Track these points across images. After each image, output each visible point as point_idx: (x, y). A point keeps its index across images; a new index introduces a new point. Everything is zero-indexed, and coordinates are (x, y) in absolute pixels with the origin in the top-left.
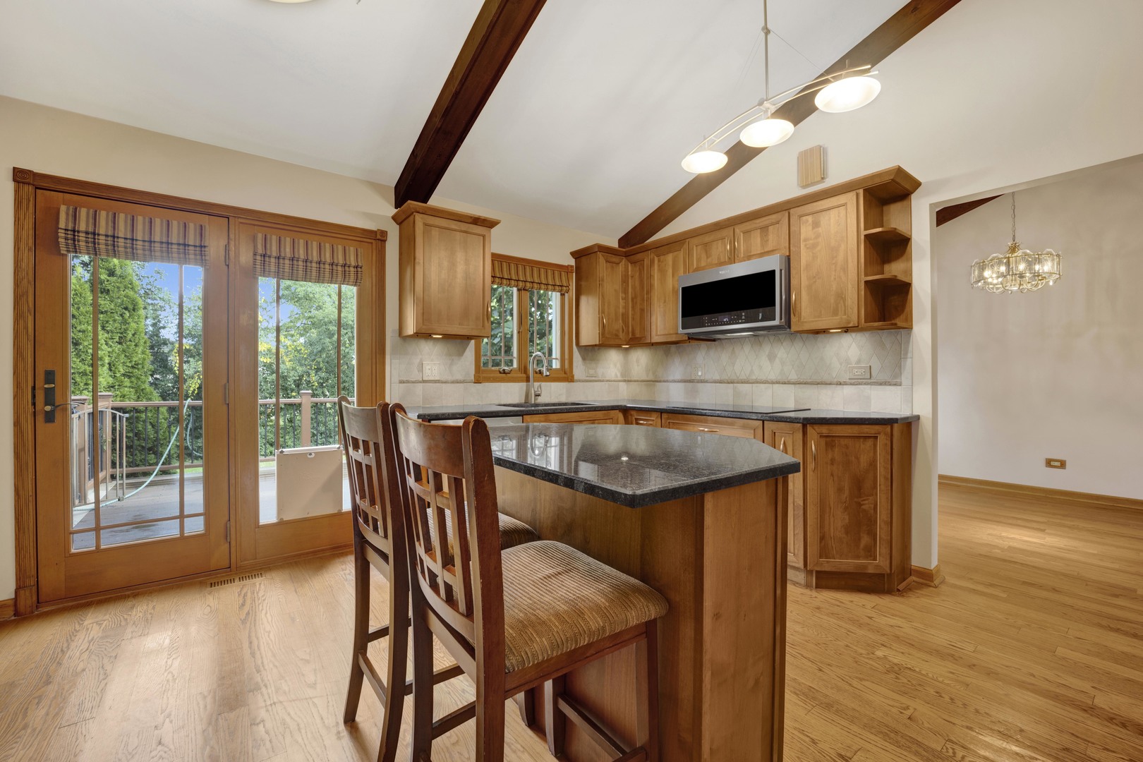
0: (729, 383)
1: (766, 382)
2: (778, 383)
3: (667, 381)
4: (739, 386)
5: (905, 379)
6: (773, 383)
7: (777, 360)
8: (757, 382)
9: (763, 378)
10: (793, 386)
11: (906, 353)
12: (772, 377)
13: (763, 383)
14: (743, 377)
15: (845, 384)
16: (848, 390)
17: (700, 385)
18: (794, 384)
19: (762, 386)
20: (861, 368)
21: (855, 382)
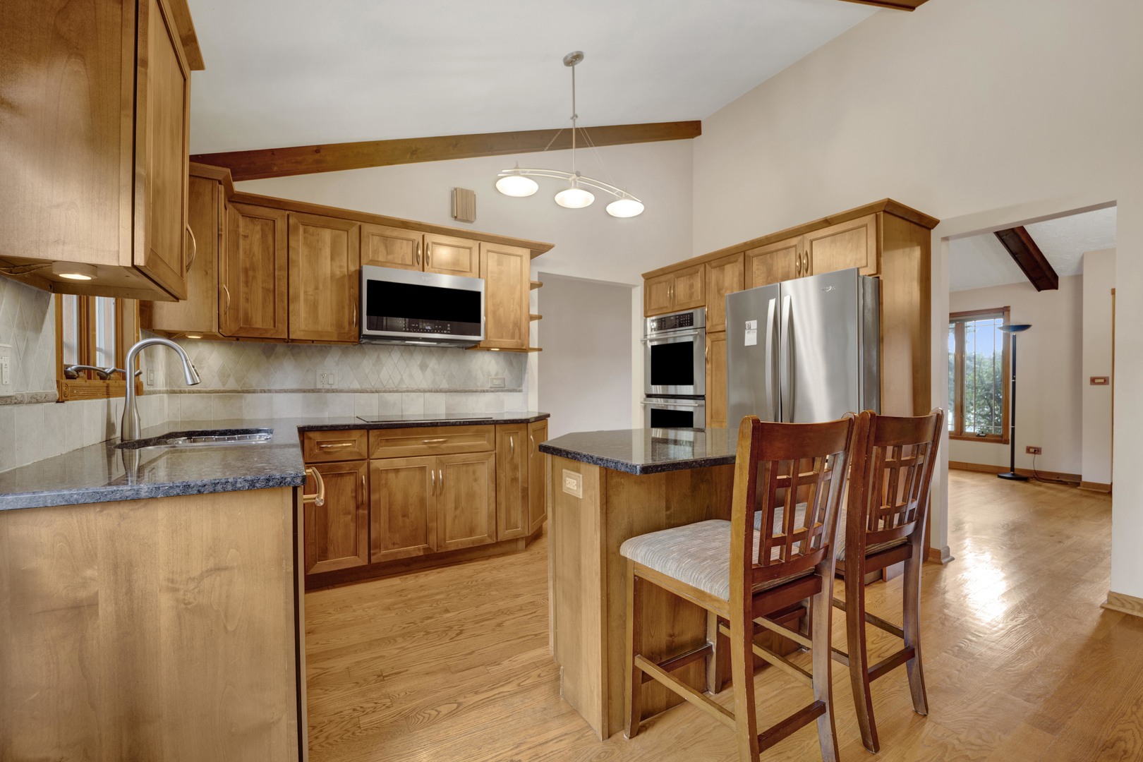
0: (373, 392)
1: (419, 391)
2: (430, 391)
3: (270, 391)
4: (385, 395)
5: (524, 388)
6: (425, 391)
7: (429, 369)
8: (408, 391)
9: (415, 387)
10: (444, 394)
11: (525, 370)
12: (424, 386)
13: (414, 392)
14: (391, 386)
15: (487, 391)
16: (489, 397)
17: (329, 395)
18: (446, 392)
19: (413, 394)
20: (498, 379)
21: (495, 390)
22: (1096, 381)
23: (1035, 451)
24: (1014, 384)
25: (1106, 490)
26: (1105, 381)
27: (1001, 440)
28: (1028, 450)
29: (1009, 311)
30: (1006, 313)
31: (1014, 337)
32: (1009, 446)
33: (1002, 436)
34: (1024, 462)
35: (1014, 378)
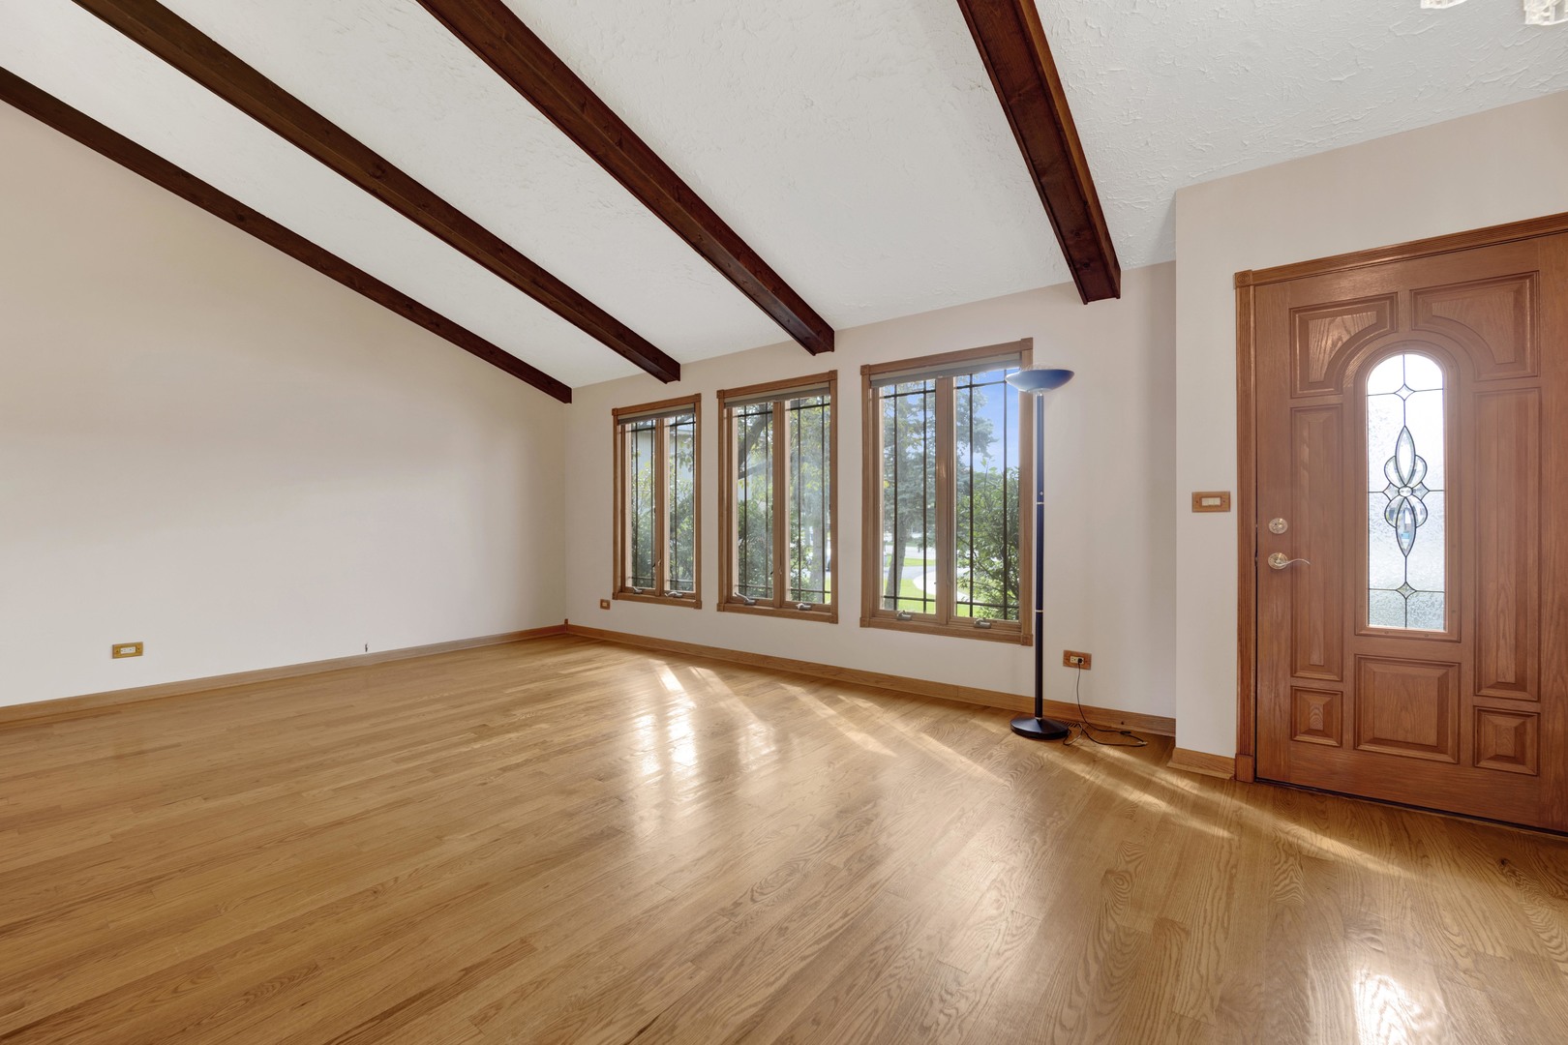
22: (1206, 502)
23: (1080, 661)
24: (1041, 509)
25: (1225, 771)
26: (1223, 501)
27: (1017, 637)
28: (1068, 655)
29: (1030, 349)
30: (1025, 353)
31: (1041, 400)
32: (1032, 650)
33: (1019, 628)
34: (1062, 687)
35: (1041, 498)
